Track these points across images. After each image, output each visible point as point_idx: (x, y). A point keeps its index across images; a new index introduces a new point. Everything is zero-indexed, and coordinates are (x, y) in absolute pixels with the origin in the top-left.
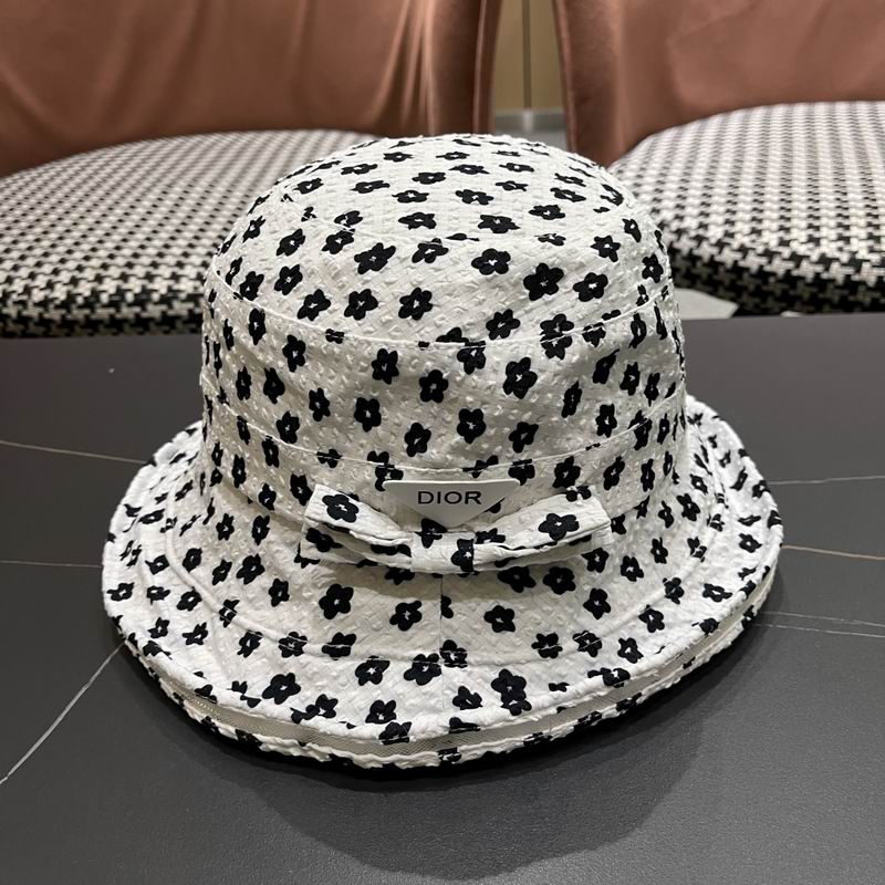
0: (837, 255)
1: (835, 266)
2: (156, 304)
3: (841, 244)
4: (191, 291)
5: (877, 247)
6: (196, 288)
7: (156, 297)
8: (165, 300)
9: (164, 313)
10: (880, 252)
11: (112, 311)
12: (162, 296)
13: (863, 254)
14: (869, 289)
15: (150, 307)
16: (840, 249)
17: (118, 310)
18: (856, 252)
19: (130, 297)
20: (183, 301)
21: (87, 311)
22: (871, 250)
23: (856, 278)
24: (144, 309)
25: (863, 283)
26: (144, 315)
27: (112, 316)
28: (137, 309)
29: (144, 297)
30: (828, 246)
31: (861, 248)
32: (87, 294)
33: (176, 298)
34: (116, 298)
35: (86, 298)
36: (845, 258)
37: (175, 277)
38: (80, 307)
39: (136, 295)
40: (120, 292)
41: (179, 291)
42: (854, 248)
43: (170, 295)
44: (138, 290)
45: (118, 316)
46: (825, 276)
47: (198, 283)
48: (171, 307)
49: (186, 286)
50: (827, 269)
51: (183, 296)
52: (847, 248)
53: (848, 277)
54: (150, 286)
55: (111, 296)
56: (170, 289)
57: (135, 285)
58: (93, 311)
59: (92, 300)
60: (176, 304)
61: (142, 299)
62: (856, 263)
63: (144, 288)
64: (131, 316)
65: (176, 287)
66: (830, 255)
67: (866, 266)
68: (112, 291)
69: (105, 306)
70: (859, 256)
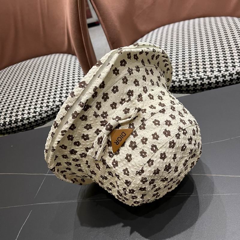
0: (176, 80)
1: (176, 83)
2: (20, 122)
3: (177, 77)
4: (27, 117)
5: (185, 77)
6: (28, 116)
7: (19, 120)
8: (22, 121)
9: (22, 124)
10: (185, 78)
11: (10, 126)
12: (21, 120)
13: (182, 79)
14: (185, 87)
15: (18, 123)
16: (177, 78)
17: (11, 125)
18: (180, 79)
19: (13, 122)
20: (26, 120)
21: (4, 127)
22: (184, 78)
23: (181, 85)
24: (17, 124)
25: (183, 86)
26: (18, 125)
27: (10, 127)
28: (16, 124)
29: (16, 121)
30: (174, 78)
31: (181, 77)
32: (3, 123)
33: (24, 120)
34: (10, 123)
35: (3, 124)
36: (178, 80)
37: (23, 114)
38: (2, 126)
39: (14, 121)
40: (11, 121)
41: (24, 118)
42: (180, 77)
43: (22, 119)
44: (14, 120)
45: (11, 127)
46: (174, 85)
47: (28, 115)
48: (23, 122)
49: (26, 116)
50: (174, 84)
51: (25, 119)
52: (178, 78)
53: (179, 85)
54: (17, 118)
55: (8, 122)
56: (22, 118)
57: (14, 118)
58: (5, 127)
59: (4, 124)
60: (24, 121)
61: (16, 122)
62: (180, 81)
63: (16, 118)
64: (15, 126)
65: (23, 117)
66: (174, 80)
67: (183, 82)
68: (9, 121)
69: (8, 125)
70: (181, 80)
